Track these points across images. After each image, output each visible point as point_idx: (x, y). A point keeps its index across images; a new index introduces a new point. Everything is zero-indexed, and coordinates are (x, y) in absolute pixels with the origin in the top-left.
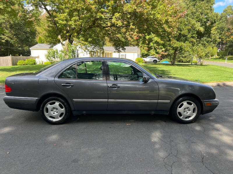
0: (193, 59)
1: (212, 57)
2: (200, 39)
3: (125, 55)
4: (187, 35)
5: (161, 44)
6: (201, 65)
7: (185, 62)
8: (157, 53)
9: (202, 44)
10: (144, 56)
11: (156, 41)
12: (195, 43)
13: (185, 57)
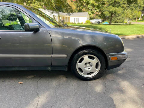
0: (124, 21)
1: (138, 20)
2: (129, 5)
3: (79, 18)
4: (120, 2)
5: (96, 6)
6: (130, 24)
7: (119, 23)
8: (93, 13)
9: (131, 9)
10: (91, 19)
11: (92, 3)
12: (125, 8)
13: (119, 19)
